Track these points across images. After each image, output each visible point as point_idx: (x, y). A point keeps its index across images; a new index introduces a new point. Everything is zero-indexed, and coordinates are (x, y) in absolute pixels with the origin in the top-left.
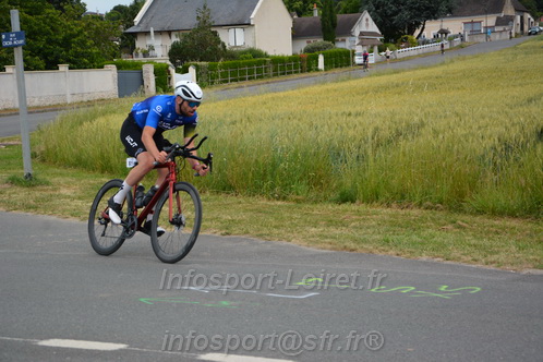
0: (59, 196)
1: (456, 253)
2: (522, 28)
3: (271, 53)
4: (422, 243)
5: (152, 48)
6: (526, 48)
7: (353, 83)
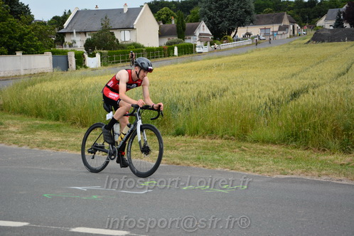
0: (8, 132)
1: (238, 166)
2: (294, 33)
3: (146, 45)
4: (219, 160)
5: (74, 42)
6: (295, 44)
7: (193, 64)
